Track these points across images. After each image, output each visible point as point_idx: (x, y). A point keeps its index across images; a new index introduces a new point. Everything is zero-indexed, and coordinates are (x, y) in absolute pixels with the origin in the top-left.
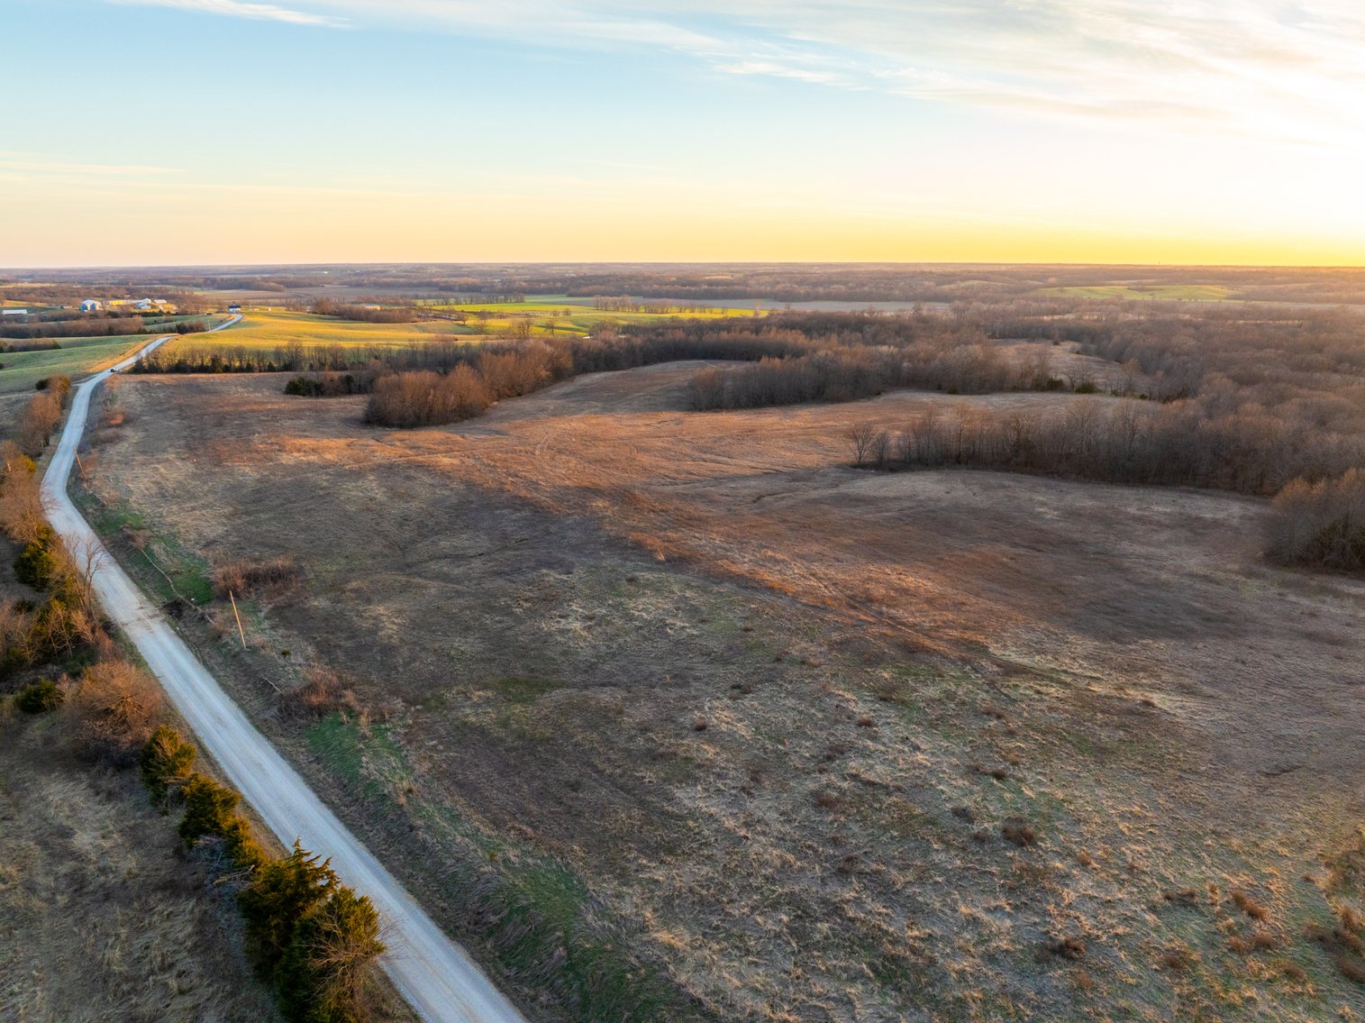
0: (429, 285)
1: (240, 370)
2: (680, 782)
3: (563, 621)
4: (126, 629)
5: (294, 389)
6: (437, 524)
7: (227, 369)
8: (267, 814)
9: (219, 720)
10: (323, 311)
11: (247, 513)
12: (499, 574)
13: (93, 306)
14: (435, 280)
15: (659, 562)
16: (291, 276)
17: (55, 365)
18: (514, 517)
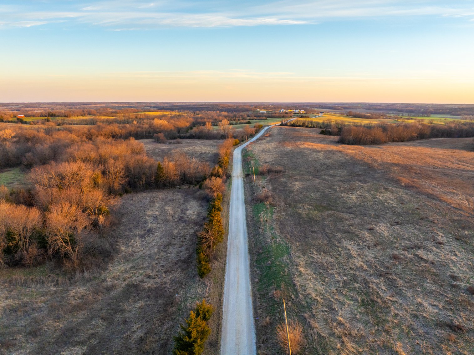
0: (395, 110)
1: (311, 127)
2: (347, 239)
3: (350, 195)
4: (233, 178)
5: (322, 133)
6: (334, 166)
7: (307, 127)
8: (231, 218)
9: (238, 199)
10: (350, 115)
11: (281, 157)
12: (341, 181)
13: (283, 111)
14: (397, 108)
15: (402, 186)
16: (347, 106)
17: (262, 123)
18: (360, 168)
